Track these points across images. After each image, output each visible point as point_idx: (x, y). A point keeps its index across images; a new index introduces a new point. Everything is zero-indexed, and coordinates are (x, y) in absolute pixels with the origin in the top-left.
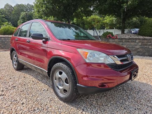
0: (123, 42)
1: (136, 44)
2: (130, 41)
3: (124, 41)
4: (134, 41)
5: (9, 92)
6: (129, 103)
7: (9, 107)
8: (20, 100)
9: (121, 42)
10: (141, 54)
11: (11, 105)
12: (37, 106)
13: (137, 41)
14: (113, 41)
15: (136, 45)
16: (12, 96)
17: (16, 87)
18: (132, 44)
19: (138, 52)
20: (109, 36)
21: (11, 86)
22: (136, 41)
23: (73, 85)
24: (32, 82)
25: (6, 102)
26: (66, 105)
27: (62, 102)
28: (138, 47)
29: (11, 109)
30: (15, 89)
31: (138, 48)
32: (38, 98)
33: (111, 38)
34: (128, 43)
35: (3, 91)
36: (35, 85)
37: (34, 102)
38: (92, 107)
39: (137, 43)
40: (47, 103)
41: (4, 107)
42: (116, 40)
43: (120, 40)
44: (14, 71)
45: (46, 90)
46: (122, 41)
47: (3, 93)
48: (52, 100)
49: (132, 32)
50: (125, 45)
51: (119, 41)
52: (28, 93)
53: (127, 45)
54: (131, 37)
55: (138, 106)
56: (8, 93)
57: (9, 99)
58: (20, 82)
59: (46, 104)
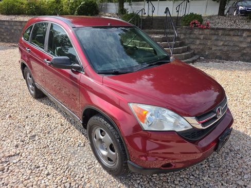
0: (218, 35)
1: (242, 39)
2: (231, 33)
3: (220, 32)
4: (239, 34)
5: (27, 148)
6: (209, 179)
7: (29, 181)
8: (44, 166)
9: (215, 34)
10: (247, 58)
11: (31, 177)
12: (69, 179)
13: (244, 35)
14: (200, 33)
15: (241, 42)
16: (31, 156)
17: (37, 138)
18: (235, 39)
19: (244, 54)
20: (195, 23)
21: (29, 135)
22: (243, 33)
23: (122, 159)
24: (60, 126)
25: (23, 170)
26: (112, 178)
27: (106, 172)
28: (244, 45)
29: (31, 184)
30: (34, 142)
31: (245, 48)
32: (71, 163)
33: (197, 26)
34: (227, 38)
35: (17, 146)
36: (65, 134)
37: (64, 172)
38: (151, 184)
39: (245, 38)
40: (83, 173)
41: (21, 180)
42: (206, 31)
43: (213, 32)
44: (32, 100)
45: (82, 145)
46: (217, 33)
47: (18, 152)
48: (91, 166)
49: (240, 8)
50: (222, 41)
51: (211, 32)
52: (56, 151)
53: (226, 41)
54: (234, 23)
55: (222, 185)
56: (25, 150)
57: (27, 163)
58: (41, 125)
59: (82, 175)
